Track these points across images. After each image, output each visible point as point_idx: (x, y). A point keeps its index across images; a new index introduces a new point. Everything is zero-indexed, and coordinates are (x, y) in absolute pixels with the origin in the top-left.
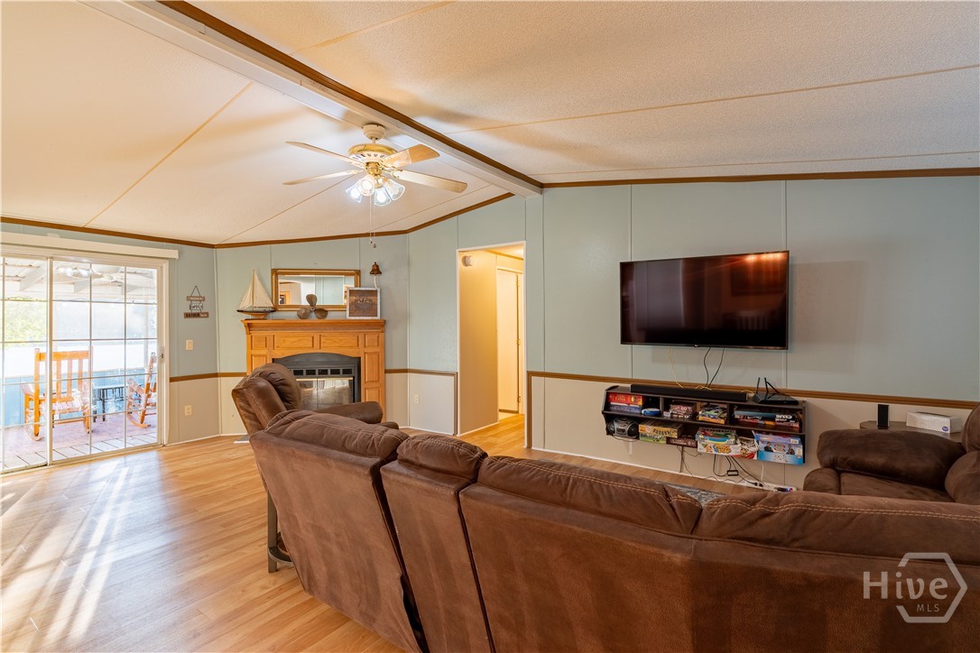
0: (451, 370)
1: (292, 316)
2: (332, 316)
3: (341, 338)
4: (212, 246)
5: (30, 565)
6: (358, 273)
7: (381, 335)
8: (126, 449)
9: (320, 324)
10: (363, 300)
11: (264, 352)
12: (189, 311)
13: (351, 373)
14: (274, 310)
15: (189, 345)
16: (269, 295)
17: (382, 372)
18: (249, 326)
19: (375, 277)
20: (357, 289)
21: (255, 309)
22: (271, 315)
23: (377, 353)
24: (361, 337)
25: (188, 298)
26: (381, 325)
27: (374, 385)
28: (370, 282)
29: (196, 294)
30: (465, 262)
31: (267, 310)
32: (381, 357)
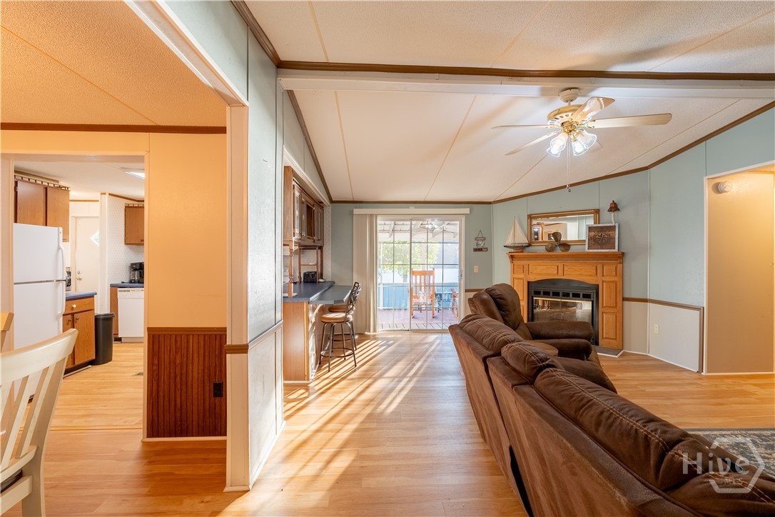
0: (695, 304)
1: (541, 249)
2: (573, 249)
3: (581, 268)
4: (490, 203)
5: (386, 375)
6: (597, 212)
7: (620, 266)
8: (443, 330)
9: (563, 256)
10: (600, 236)
11: (522, 276)
12: (476, 247)
13: (590, 298)
14: (529, 245)
15: (476, 269)
16: (525, 235)
17: (619, 299)
18: (512, 257)
19: (612, 214)
20: (595, 225)
21: (516, 245)
22: (527, 249)
23: (616, 283)
24: (599, 267)
25: (476, 239)
26: (621, 257)
27: (612, 310)
28: (608, 219)
29: (480, 236)
30: (717, 189)
31: (524, 245)
32: (619, 287)
